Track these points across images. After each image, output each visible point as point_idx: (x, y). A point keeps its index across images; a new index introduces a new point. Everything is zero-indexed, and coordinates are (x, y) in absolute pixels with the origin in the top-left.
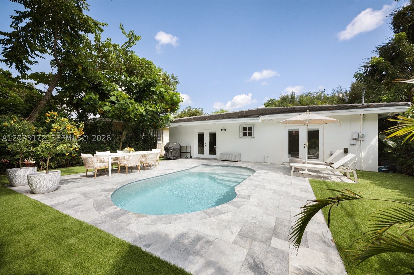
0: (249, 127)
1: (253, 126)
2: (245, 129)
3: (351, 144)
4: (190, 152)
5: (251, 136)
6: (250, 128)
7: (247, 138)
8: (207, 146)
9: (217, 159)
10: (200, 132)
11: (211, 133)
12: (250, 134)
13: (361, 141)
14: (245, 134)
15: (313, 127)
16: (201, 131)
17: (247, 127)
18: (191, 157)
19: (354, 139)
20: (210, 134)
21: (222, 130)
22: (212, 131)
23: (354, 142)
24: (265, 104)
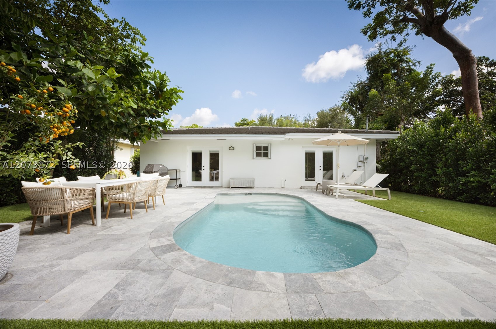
0: (263, 147)
1: (269, 145)
2: (258, 148)
3: (358, 166)
4: (180, 179)
5: (267, 157)
6: (266, 148)
7: (262, 159)
8: (206, 169)
9: (222, 187)
10: (195, 151)
11: (211, 152)
12: (266, 155)
13: (365, 163)
14: (259, 155)
15: (328, 149)
16: (197, 149)
17: (261, 147)
18: (180, 186)
19: (360, 161)
20: (210, 154)
21: (230, 149)
22: (214, 149)
23: (360, 164)
24: (236, 124)
